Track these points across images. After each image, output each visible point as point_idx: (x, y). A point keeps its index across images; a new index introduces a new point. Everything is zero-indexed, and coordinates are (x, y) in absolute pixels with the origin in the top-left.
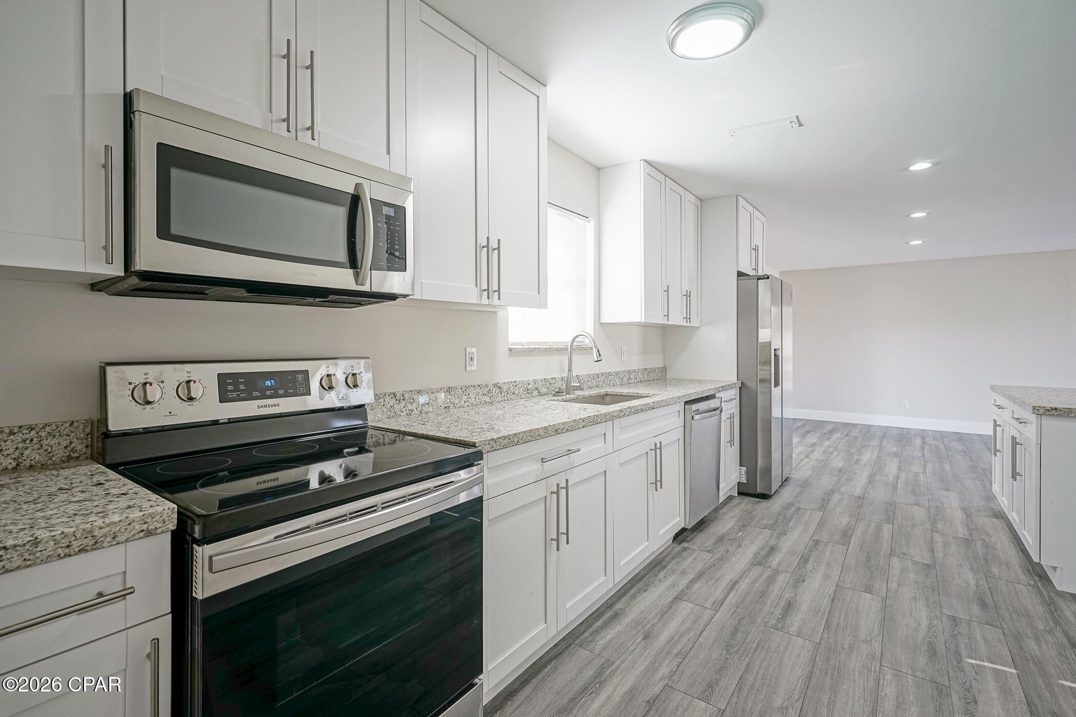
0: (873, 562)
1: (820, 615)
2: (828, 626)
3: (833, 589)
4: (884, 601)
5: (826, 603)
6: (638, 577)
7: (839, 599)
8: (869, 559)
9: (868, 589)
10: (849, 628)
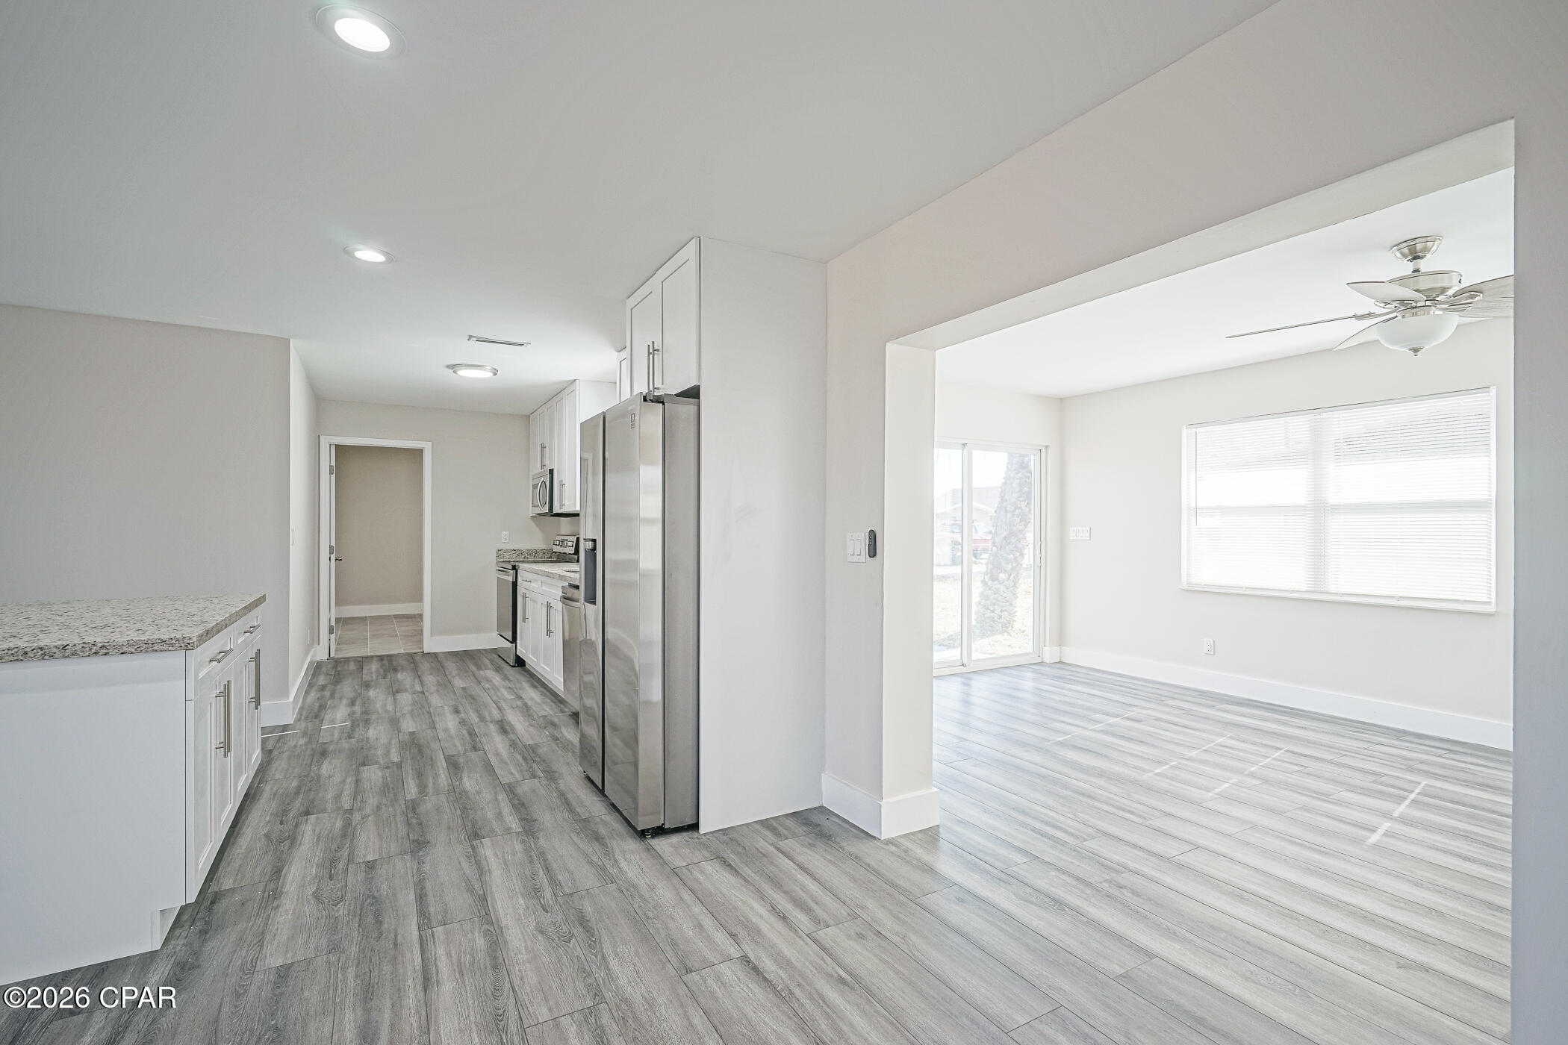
0: (416, 751)
1: (436, 714)
2: (428, 712)
4: (399, 732)
5: (436, 719)
7: (430, 723)
8: (420, 752)
9: (412, 733)
10: (416, 715)
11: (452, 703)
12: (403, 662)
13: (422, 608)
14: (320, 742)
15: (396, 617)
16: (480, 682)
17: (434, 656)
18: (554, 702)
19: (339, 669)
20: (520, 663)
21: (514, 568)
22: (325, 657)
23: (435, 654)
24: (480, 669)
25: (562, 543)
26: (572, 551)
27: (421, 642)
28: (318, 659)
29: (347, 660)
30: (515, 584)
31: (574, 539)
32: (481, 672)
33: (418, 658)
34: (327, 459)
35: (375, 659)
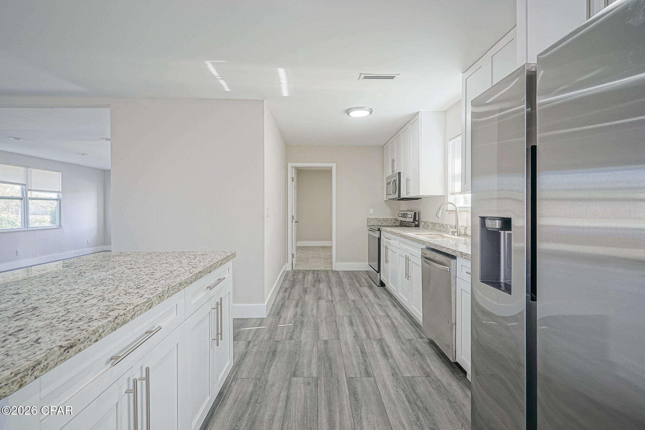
0: (327, 364)
1: (340, 324)
2: (335, 321)
3: (341, 337)
4: (318, 338)
5: (340, 329)
6: (412, 319)
7: (336, 333)
9: (326, 342)
10: (329, 323)
11: (348, 314)
12: (323, 276)
13: (332, 243)
14: (275, 340)
15: (322, 247)
16: (362, 297)
17: (337, 272)
18: (412, 325)
19: (295, 277)
20: (382, 284)
21: (379, 230)
22: (290, 269)
23: (338, 271)
24: (361, 286)
25: (404, 216)
26: (412, 220)
27: (331, 263)
28: (287, 270)
29: (299, 271)
30: (379, 239)
31: (413, 213)
32: (361, 288)
33: (330, 273)
34: (291, 174)
35: (311, 272)
